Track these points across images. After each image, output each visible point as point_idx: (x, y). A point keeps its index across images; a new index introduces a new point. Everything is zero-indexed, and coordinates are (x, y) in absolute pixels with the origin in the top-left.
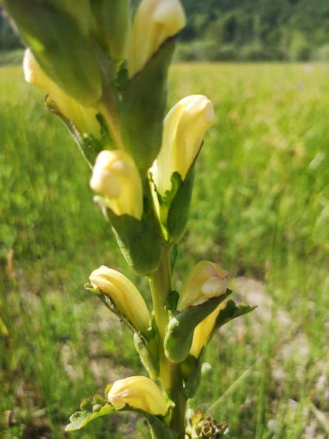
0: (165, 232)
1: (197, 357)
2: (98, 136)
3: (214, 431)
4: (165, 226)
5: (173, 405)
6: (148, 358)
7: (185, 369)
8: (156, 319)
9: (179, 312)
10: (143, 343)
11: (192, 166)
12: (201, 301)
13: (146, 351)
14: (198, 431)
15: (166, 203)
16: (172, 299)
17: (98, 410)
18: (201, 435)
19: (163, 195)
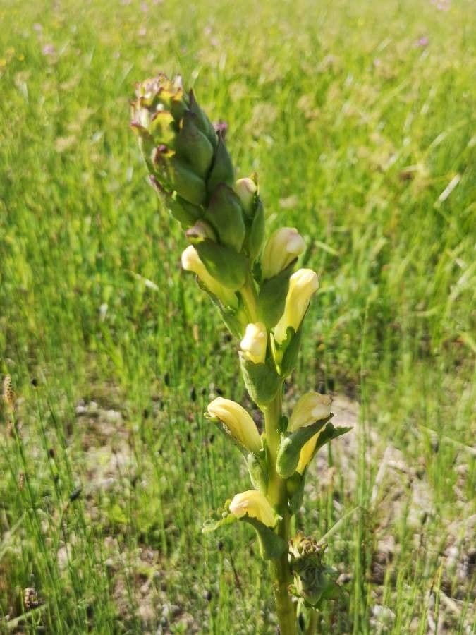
0: (278, 369)
1: (301, 474)
2: (236, 305)
3: (314, 549)
4: (279, 364)
5: (281, 518)
6: (261, 474)
7: (291, 486)
8: (268, 441)
9: (291, 433)
10: (257, 462)
11: (302, 321)
12: (310, 423)
13: (259, 468)
14: (300, 550)
15: (281, 348)
16: (282, 423)
17: (226, 517)
18: (303, 553)
19: (280, 343)
